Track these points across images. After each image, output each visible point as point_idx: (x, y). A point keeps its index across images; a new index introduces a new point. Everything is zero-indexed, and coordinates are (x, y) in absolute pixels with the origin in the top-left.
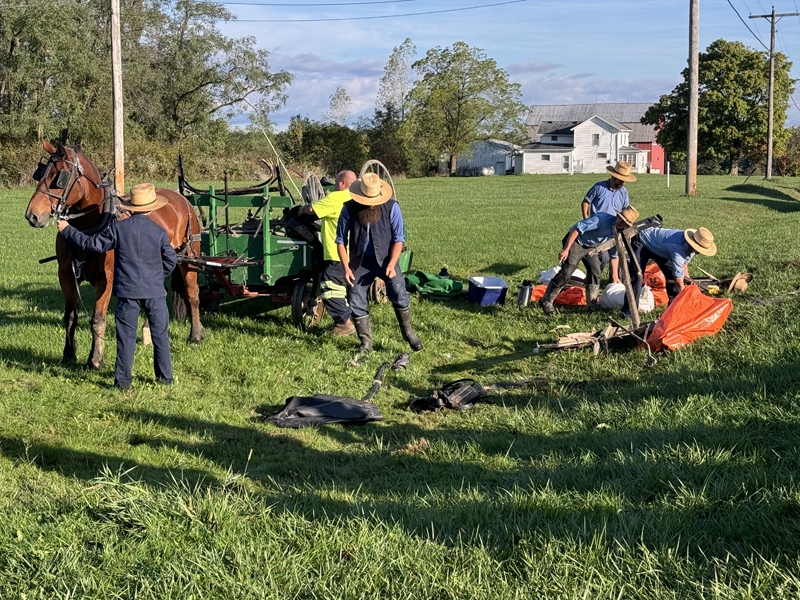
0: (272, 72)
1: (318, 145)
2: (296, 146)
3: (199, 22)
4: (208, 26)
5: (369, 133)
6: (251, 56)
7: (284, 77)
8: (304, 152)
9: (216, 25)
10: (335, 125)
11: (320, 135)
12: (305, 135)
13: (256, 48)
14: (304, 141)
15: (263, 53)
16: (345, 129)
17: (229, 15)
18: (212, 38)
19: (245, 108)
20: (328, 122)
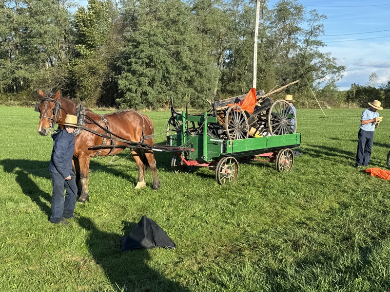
0: (337, 66)
1: (362, 95)
2: (353, 95)
3: (312, 47)
4: (315, 49)
5: (385, 91)
6: (329, 60)
7: (342, 68)
8: (356, 98)
9: (318, 49)
10: (370, 87)
11: (363, 91)
12: (357, 91)
13: (331, 57)
14: (356, 94)
15: (334, 59)
16: (374, 89)
17: (324, 44)
18: (316, 53)
19: (325, 80)
20: (367, 86)
